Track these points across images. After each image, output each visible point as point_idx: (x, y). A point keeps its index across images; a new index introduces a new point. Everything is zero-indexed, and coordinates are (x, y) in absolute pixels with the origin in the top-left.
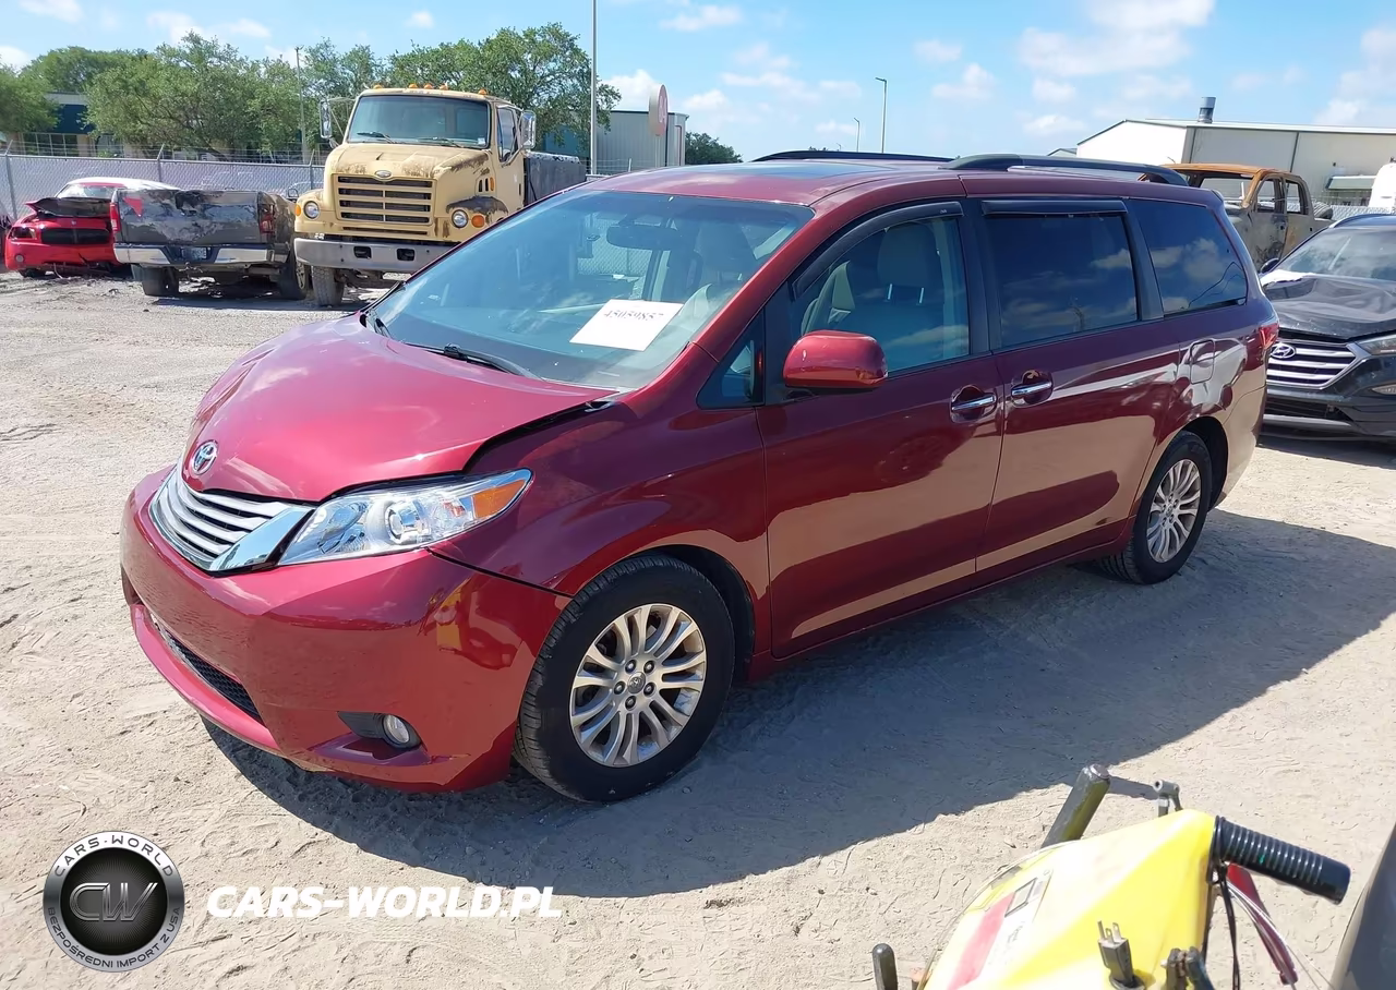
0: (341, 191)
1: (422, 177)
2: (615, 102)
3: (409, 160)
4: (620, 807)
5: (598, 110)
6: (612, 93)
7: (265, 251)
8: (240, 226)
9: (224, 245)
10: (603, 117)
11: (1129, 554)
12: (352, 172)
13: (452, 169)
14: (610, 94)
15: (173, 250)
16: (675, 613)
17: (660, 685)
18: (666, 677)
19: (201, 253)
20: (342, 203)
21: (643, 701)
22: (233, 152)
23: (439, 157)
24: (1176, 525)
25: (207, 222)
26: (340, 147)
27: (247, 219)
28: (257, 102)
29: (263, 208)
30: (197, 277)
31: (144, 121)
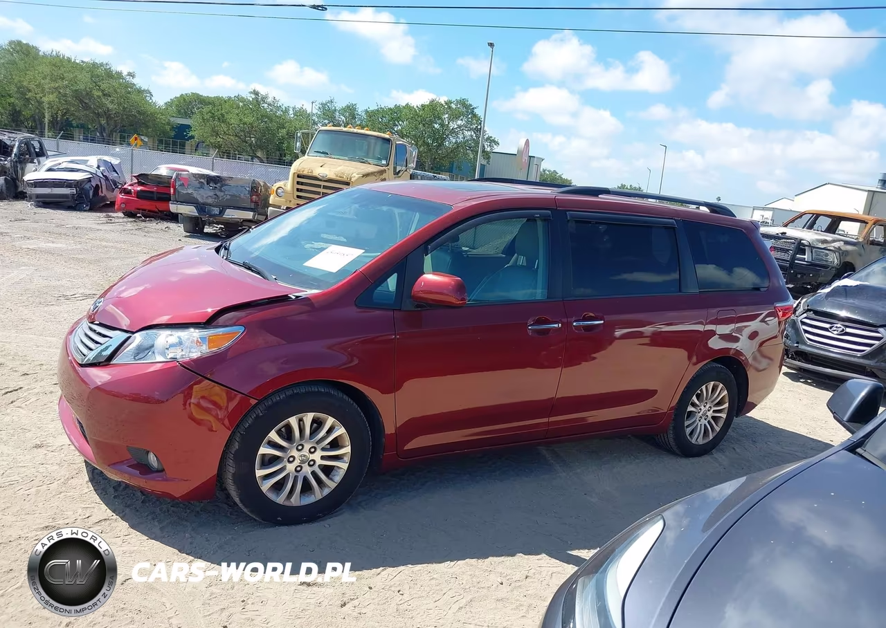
0: (298, 183)
1: (345, 179)
2: (495, 146)
3: (340, 168)
4: (284, 529)
5: (484, 151)
6: (494, 141)
7: (252, 213)
8: (240, 197)
9: (229, 207)
10: (486, 155)
11: (671, 435)
12: (305, 173)
13: (363, 177)
14: (493, 142)
15: (201, 207)
16: (330, 421)
17: (319, 462)
18: (323, 458)
19: (216, 211)
20: (298, 190)
21: (307, 470)
22: (267, 158)
23: (356, 168)
24: (709, 422)
25: (222, 194)
26: (304, 157)
27: (245, 195)
28: (284, 131)
29: (254, 188)
30: (218, 225)
31: (221, 136)
